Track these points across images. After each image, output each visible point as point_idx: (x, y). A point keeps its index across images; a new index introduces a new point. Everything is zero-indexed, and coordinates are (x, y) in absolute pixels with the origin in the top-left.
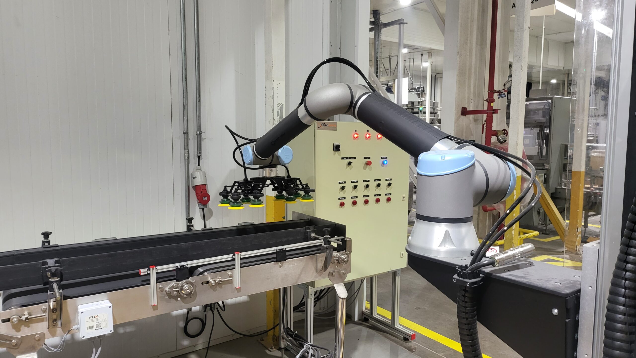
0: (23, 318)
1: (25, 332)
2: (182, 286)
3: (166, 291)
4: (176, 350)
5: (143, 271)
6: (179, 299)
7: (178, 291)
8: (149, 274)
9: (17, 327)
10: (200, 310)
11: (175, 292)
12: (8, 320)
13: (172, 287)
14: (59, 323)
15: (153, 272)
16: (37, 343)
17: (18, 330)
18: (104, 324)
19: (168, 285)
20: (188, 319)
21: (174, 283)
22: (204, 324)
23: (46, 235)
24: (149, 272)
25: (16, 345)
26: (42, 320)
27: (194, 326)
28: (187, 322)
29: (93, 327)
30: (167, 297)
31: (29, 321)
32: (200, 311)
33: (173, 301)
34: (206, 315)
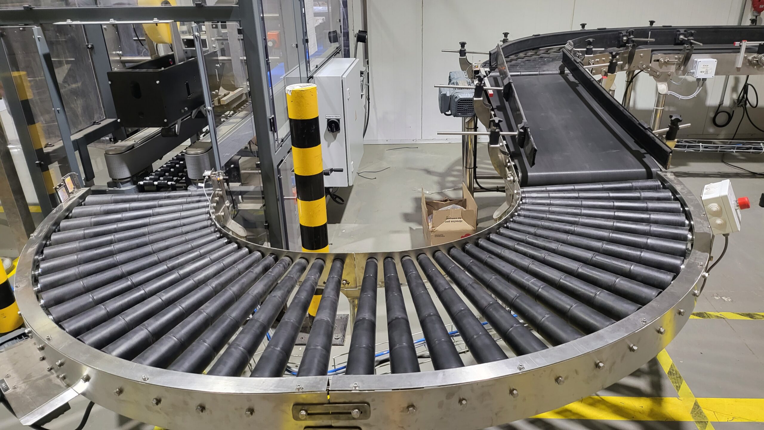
0: (666, 60)
1: (664, 69)
2: (761, 58)
3: (749, 60)
4: (703, 134)
5: (737, 44)
6: (755, 67)
7: (757, 61)
8: (740, 46)
9: (661, 65)
10: (730, 104)
11: (755, 61)
12: (658, 61)
13: (755, 57)
14: (682, 68)
15: (745, 44)
16: (668, 77)
17: (661, 68)
18: (710, 71)
19: (751, 55)
20: (719, 111)
21: (755, 55)
22: (730, 117)
23: (652, 23)
24: (741, 44)
25: (658, 76)
26: (674, 64)
27: (721, 118)
28: (717, 114)
29: (704, 72)
30: (748, 64)
31: (667, 63)
32: (729, 107)
33: (751, 67)
34: (733, 111)
